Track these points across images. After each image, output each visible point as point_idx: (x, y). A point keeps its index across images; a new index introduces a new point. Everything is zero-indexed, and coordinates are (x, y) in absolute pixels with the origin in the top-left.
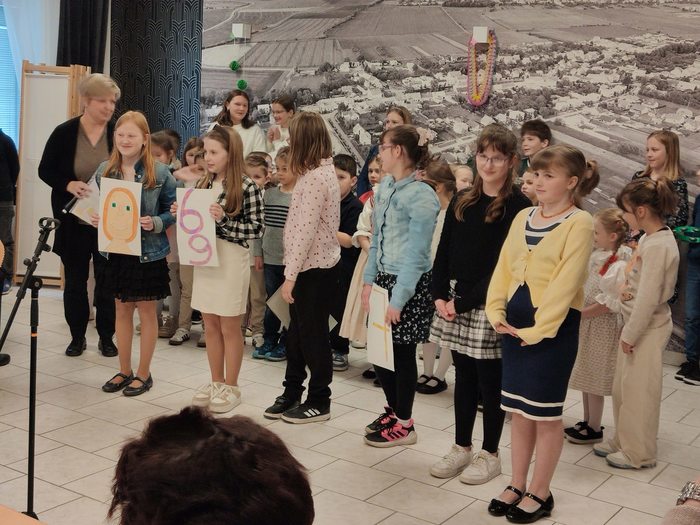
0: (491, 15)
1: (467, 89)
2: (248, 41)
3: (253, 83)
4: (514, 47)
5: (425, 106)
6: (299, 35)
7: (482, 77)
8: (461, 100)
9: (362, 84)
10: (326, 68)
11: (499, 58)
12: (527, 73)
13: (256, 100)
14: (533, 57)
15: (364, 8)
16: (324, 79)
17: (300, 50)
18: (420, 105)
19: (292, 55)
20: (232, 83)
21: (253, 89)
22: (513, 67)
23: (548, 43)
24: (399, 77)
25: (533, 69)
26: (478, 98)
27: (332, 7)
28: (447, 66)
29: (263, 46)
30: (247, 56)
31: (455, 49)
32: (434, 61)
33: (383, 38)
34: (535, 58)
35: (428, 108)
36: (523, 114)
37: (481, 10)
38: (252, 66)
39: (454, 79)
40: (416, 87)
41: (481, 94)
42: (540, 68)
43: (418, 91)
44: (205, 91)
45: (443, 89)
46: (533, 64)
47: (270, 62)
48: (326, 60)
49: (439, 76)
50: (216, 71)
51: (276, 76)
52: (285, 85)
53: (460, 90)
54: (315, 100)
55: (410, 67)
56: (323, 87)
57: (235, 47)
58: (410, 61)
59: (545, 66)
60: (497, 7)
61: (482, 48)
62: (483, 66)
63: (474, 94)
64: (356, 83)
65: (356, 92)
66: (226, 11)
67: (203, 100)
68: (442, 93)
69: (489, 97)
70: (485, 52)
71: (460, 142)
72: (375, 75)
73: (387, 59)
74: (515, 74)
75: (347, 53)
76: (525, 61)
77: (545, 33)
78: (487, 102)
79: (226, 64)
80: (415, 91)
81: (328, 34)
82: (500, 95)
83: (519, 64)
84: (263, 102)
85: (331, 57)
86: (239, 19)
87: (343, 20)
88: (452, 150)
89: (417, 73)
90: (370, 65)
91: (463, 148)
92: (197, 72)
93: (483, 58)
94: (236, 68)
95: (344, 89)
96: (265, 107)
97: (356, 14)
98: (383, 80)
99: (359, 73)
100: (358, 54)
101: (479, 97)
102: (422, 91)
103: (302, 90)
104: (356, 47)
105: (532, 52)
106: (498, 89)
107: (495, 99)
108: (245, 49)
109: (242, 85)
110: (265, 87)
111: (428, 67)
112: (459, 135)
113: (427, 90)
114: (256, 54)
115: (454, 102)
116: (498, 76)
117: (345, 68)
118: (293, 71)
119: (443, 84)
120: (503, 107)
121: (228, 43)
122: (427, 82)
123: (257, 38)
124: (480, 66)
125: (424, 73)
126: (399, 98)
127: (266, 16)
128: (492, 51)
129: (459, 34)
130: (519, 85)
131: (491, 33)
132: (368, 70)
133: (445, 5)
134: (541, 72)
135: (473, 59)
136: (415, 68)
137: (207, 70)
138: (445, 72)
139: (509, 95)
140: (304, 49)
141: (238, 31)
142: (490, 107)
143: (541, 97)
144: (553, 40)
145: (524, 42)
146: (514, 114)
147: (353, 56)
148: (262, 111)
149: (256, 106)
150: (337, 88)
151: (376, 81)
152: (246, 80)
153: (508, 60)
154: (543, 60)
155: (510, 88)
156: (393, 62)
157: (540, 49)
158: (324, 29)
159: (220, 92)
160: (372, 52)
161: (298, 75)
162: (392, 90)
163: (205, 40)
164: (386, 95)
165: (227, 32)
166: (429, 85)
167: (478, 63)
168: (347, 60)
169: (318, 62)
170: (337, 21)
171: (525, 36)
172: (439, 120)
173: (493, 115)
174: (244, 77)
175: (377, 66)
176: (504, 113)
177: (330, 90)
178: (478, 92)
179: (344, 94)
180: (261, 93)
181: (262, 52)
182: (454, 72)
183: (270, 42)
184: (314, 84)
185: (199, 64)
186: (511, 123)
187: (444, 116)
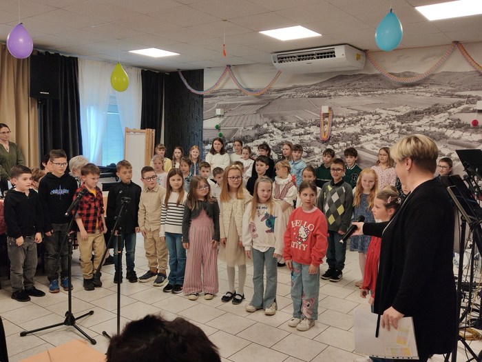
0: (330, 101)
1: (320, 134)
2: (223, 116)
3: (225, 134)
4: (340, 114)
5: (301, 142)
6: (245, 112)
7: (327, 128)
8: (317, 138)
9: (273, 133)
10: (257, 126)
11: (334, 119)
12: (347, 126)
13: (227, 141)
15: (273, 100)
16: (256, 131)
17: (245, 119)
18: (299, 141)
19: (242, 121)
20: (216, 134)
21: (226, 136)
22: (340, 123)
23: (356, 112)
24: (289, 129)
25: (349, 123)
26: (325, 138)
27: (259, 100)
28: (311, 124)
29: (230, 118)
30: (222, 123)
31: (313, 116)
32: (305, 122)
33: (282, 112)
34: (350, 119)
35: (303, 142)
36: (346, 144)
37: (325, 99)
38: (225, 127)
39: (314, 129)
40: (297, 133)
41: (327, 135)
42: (353, 123)
44: (205, 138)
45: (309, 134)
46: (350, 121)
47: (233, 125)
48: (257, 123)
49: (307, 128)
50: (209, 129)
51: (235, 131)
52: (239, 134)
53: (317, 134)
54: (252, 141)
55: (294, 125)
56: (256, 135)
57: (217, 119)
58: (294, 122)
59: (355, 122)
60: (332, 97)
61: (326, 115)
62: (327, 123)
63: (323, 136)
64: (270, 133)
65: (271, 136)
66: (214, 103)
67: (204, 142)
68: (309, 136)
69: (330, 137)
70: (327, 117)
71: (318, 157)
72: (279, 129)
73: (284, 122)
74: (341, 126)
75: (266, 119)
76: (346, 120)
77: (354, 108)
78: (329, 139)
79: (214, 126)
80: (296, 135)
81: (258, 112)
82: (335, 136)
83: (343, 122)
84: (230, 142)
85: (259, 122)
86: (219, 107)
87: (264, 105)
88: (314, 161)
89: (297, 127)
90: (276, 124)
91: (319, 159)
92: (201, 130)
93: (326, 119)
94: (218, 128)
95: (265, 135)
96: (231, 144)
97: (269, 103)
98: (282, 131)
99: (272, 128)
100: (271, 120)
102: (299, 135)
103: (247, 136)
104: (270, 117)
105: (349, 116)
106: (334, 133)
107: (333, 137)
108: (222, 119)
110: (231, 136)
111: (302, 124)
112: (317, 154)
113: (302, 134)
114: (227, 121)
115: (314, 139)
116: (334, 127)
117: (265, 126)
118: (242, 128)
119: (309, 131)
120: (336, 141)
121: (214, 117)
122: (302, 131)
123: (227, 115)
124: (325, 123)
125: (300, 127)
126: (290, 139)
127: (231, 105)
128: (330, 116)
129: (316, 109)
130: (344, 131)
131: (330, 109)
132: (275, 127)
133: (309, 97)
134: (353, 125)
135: (322, 120)
136: (296, 125)
137: (205, 129)
138: (310, 127)
139: (339, 136)
140: (247, 119)
141: (218, 112)
142: (331, 141)
143: (354, 136)
144: (359, 111)
145: (345, 112)
146: (342, 144)
147: (269, 121)
149: (227, 144)
150: (262, 135)
151: (279, 131)
153: (338, 120)
154: (354, 119)
155: (339, 132)
156: (286, 123)
157: (352, 114)
158: (256, 109)
159: (211, 139)
160: (277, 119)
161: (245, 130)
162: (286, 135)
163: (204, 116)
164: (284, 137)
165: (214, 113)
166: (303, 132)
167: (324, 122)
168: (266, 123)
169: (253, 124)
170: (262, 106)
171: (345, 109)
172: (308, 148)
173: (332, 145)
174: (221, 132)
175: (280, 125)
176: (337, 144)
177: (259, 136)
178: (325, 135)
179: (265, 137)
180: (229, 138)
181: (229, 120)
182: (314, 126)
183: (233, 116)
184: (252, 133)
185: (202, 127)
186: (340, 148)
187: (310, 146)
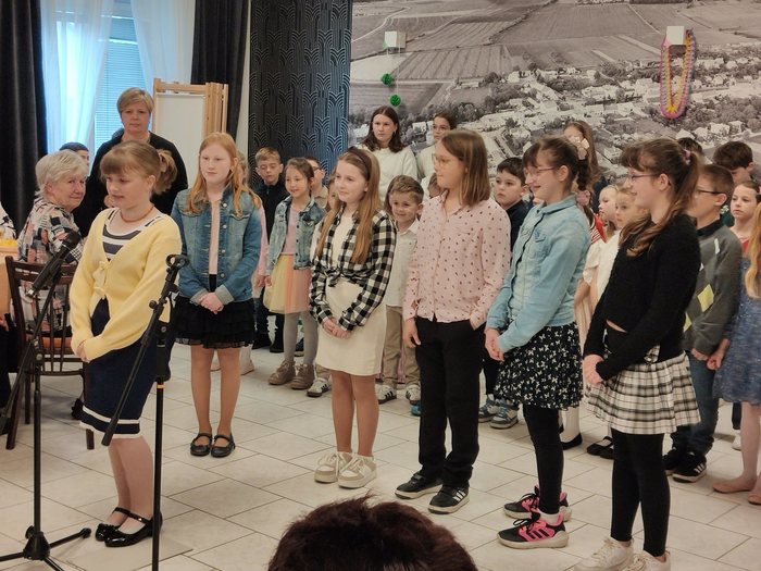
0: (688, 13)
1: (660, 99)
2: (403, 51)
3: (408, 97)
4: (716, 49)
5: (609, 121)
6: (461, 42)
7: (678, 84)
8: (652, 112)
9: (533, 96)
10: (492, 79)
11: (699, 62)
12: (732, 80)
13: (411, 117)
14: (740, 61)
15: (537, 8)
16: (489, 92)
17: (462, 59)
18: (603, 120)
19: (452, 66)
20: (384, 98)
21: (408, 104)
22: (715, 72)
24: (577, 87)
25: (740, 73)
26: (673, 110)
27: (499, 9)
28: (635, 72)
29: (420, 56)
30: (402, 67)
31: (643, 53)
32: (620, 67)
33: (559, 42)
34: (742, 61)
35: (613, 122)
36: (727, 128)
37: (676, 6)
38: (406, 79)
39: (645, 88)
40: (599, 98)
41: (677, 103)
42: (748, 73)
43: (600, 103)
44: (354, 109)
45: (631, 99)
46: (740, 69)
47: (428, 74)
48: (491, 70)
49: (625, 84)
50: (366, 85)
51: (433, 90)
52: (444, 99)
53: (652, 100)
54: (479, 116)
55: (590, 75)
56: (488, 100)
57: (388, 57)
58: (591, 68)
59: (754, 70)
60: (695, 3)
61: (678, 51)
62: (679, 72)
63: (668, 105)
64: (526, 95)
65: (527, 105)
66: (379, 17)
67: (351, 119)
68: (630, 105)
69: (686, 109)
70: (681, 55)
72: (549, 85)
73: (564, 67)
74: (718, 80)
75: (517, 61)
76: (730, 65)
77: (753, 31)
78: (684, 115)
79: (377, 77)
80: (596, 103)
81: (495, 40)
82: (700, 106)
83: (722, 69)
84: (419, 120)
85: (497, 67)
86: (392, 26)
87: (512, 23)
89: (599, 82)
90: (543, 74)
92: (345, 87)
93: (678, 62)
94: (388, 81)
95: (512, 102)
96: (421, 125)
97: (527, 17)
98: (559, 90)
99: (530, 83)
100: (529, 62)
101: (675, 108)
103: (464, 105)
104: (526, 53)
105: (739, 55)
106: (697, 98)
107: (694, 110)
108: (399, 60)
109: (395, 101)
110: (422, 102)
111: (613, 74)
113: (612, 101)
114: (412, 65)
115: (643, 115)
116: (697, 83)
117: (513, 78)
118: (453, 83)
119: (630, 94)
120: (703, 119)
121: (380, 53)
122: (611, 91)
123: (413, 47)
124: (675, 72)
125: (607, 82)
126: (578, 111)
127: (424, 23)
128: (689, 54)
129: (650, 35)
130: (724, 93)
131: (689, 33)
132: (540, 80)
134: (749, 78)
135: (666, 64)
136: (597, 76)
137: (356, 85)
138: (633, 80)
139: (711, 106)
140: (466, 58)
141: (391, 39)
142: (687, 120)
143: (750, 108)
145: (729, 43)
146: (716, 128)
147: (523, 64)
148: (418, 130)
149: (410, 124)
150: (504, 101)
151: (551, 92)
152: (399, 95)
153: (709, 64)
154: (752, 63)
155: (711, 97)
156: (570, 70)
157: (748, 50)
158: (490, 34)
160: (546, 58)
161: (458, 88)
162: (569, 102)
163: (354, 52)
164: (563, 108)
165: (378, 42)
166: (613, 96)
167: (672, 69)
168: (517, 69)
169: (483, 72)
170: (506, 24)
171: (730, 35)
172: (626, 136)
173: (691, 129)
174: (397, 92)
175: (553, 75)
176: (704, 126)
177: (495, 104)
178: (672, 103)
179: (512, 108)
180: (416, 109)
181: (418, 63)
182: (644, 80)
183: (428, 51)
184: (478, 98)
185: (347, 78)
186: (713, 137)
187: (632, 131)
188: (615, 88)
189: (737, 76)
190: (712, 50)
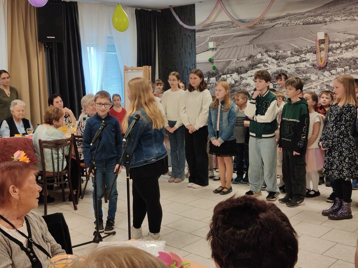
0: (325, 27)
1: (316, 60)
2: (216, 49)
3: (219, 66)
5: (297, 70)
6: (237, 44)
7: (323, 54)
8: (314, 65)
9: (267, 62)
10: (251, 57)
11: (330, 45)
12: (344, 51)
13: (220, 73)
14: (346, 44)
15: (267, 29)
16: (250, 62)
17: (239, 50)
18: (295, 70)
19: (235, 53)
20: (210, 67)
21: (219, 69)
22: (337, 48)
23: (353, 37)
24: (284, 58)
26: (322, 64)
27: (252, 31)
28: (306, 51)
29: (222, 50)
30: (216, 55)
31: (309, 43)
32: (300, 49)
33: (276, 41)
35: (299, 70)
36: (343, 69)
37: (320, 25)
38: (218, 59)
39: (310, 57)
40: (293, 61)
41: (323, 61)
42: (350, 48)
43: (293, 63)
45: (305, 61)
46: (347, 47)
47: (226, 57)
48: (250, 54)
49: (303, 55)
50: (202, 63)
51: (229, 63)
52: (233, 65)
53: (313, 61)
54: (246, 71)
55: (289, 53)
56: (250, 65)
57: (210, 52)
58: (289, 50)
59: (352, 47)
60: (328, 23)
61: (322, 41)
63: (320, 62)
64: (264, 62)
65: (265, 66)
66: (206, 37)
68: (305, 63)
69: (327, 63)
70: (323, 43)
71: (315, 84)
72: (273, 58)
73: (279, 51)
74: (338, 51)
75: (260, 49)
76: (343, 45)
77: (351, 32)
78: (326, 65)
79: (207, 60)
80: (291, 63)
81: (251, 42)
82: (332, 62)
83: (340, 47)
84: (224, 74)
85: (253, 52)
86: (211, 40)
87: (257, 35)
88: (311, 88)
89: (293, 55)
90: (270, 54)
91: (316, 87)
92: (194, 64)
93: (323, 46)
94: (211, 61)
95: (259, 65)
96: (225, 76)
97: (263, 33)
98: (277, 59)
99: (266, 57)
100: (265, 50)
101: (322, 63)
102: (295, 63)
103: (240, 67)
104: (264, 47)
105: (346, 41)
106: (331, 59)
107: (330, 63)
108: (215, 52)
109: (214, 68)
110: (224, 68)
111: (298, 52)
112: (314, 81)
113: (298, 62)
114: (219, 54)
115: (310, 66)
116: (330, 53)
117: (259, 56)
118: (236, 60)
119: (305, 59)
120: (334, 67)
121: (207, 50)
122: (297, 58)
123: (220, 47)
124: (322, 49)
125: (296, 55)
126: (285, 67)
127: (223, 38)
128: (327, 42)
129: (311, 36)
130: (341, 56)
131: (326, 35)
132: (270, 56)
133: (303, 24)
134: (351, 50)
135: (318, 47)
136: (292, 53)
137: (199, 63)
138: (305, 54)
139: (336, 61)
140: (241, 50)
141: (211, 45)
142: (328, 67)
143: (352, 61)
144: (355, 35)
145: (341, 37)
146: (339, 70)
147: (263, 51)
148: (223, 78)
149: (220, 76)
150: (256, 65)
151: (274, 60)
152: (215, 66)
153: (334, 46)
154: (351, 44)
155: (336, 58)
156: (281, 52)
157: (349, 40)
158: (249, 40)
160: (271, 48)
161: (238, 61)
162: (281, 64)
163: (197, 51)
164: (279, 66)
165: (206, 46)
166: (298, 60)
167: (320, 48)
168: (260, 53)
169: (247, 55)
170: (255, 36)
171: (342, 34)
172: (304, 75)
173: (329, 71)
174: (215, 64)
175: (274, 54)
176: (334, 69)
177: (252, 66)
179: (259, 67)
180: (222, 70)
181: (222, 53)
182: (310, 53)
183: (226, 48)
184: (246, 64)
185: (195, 61)
186: (338, 73)
187: (306, 73)
188: (299, 57)
189: (346, 49)
190: (336, 40)
